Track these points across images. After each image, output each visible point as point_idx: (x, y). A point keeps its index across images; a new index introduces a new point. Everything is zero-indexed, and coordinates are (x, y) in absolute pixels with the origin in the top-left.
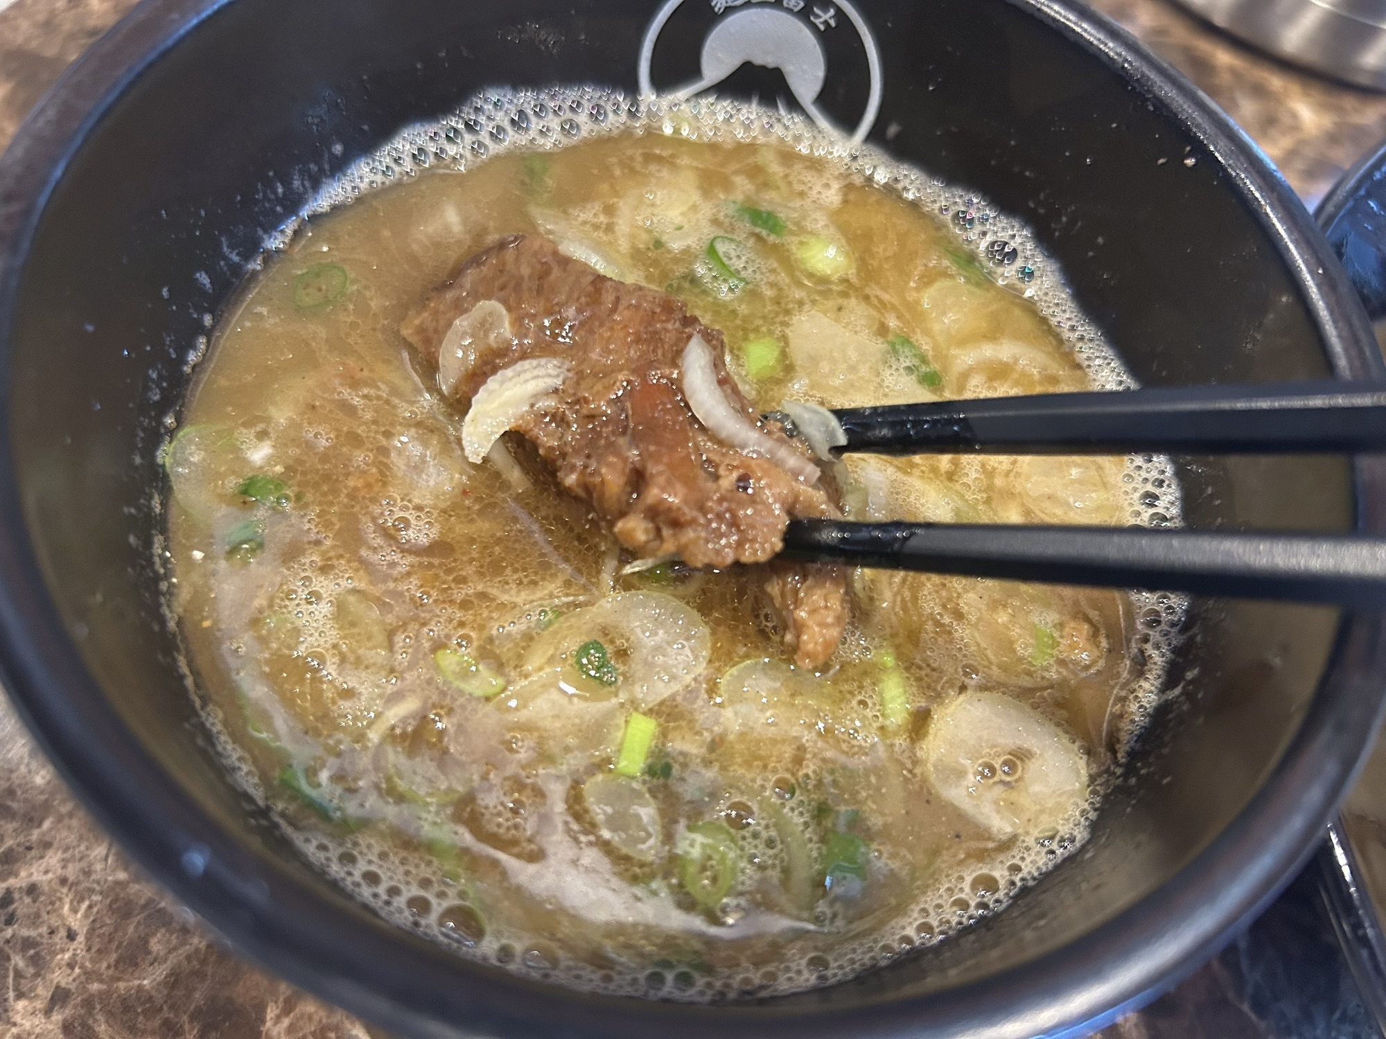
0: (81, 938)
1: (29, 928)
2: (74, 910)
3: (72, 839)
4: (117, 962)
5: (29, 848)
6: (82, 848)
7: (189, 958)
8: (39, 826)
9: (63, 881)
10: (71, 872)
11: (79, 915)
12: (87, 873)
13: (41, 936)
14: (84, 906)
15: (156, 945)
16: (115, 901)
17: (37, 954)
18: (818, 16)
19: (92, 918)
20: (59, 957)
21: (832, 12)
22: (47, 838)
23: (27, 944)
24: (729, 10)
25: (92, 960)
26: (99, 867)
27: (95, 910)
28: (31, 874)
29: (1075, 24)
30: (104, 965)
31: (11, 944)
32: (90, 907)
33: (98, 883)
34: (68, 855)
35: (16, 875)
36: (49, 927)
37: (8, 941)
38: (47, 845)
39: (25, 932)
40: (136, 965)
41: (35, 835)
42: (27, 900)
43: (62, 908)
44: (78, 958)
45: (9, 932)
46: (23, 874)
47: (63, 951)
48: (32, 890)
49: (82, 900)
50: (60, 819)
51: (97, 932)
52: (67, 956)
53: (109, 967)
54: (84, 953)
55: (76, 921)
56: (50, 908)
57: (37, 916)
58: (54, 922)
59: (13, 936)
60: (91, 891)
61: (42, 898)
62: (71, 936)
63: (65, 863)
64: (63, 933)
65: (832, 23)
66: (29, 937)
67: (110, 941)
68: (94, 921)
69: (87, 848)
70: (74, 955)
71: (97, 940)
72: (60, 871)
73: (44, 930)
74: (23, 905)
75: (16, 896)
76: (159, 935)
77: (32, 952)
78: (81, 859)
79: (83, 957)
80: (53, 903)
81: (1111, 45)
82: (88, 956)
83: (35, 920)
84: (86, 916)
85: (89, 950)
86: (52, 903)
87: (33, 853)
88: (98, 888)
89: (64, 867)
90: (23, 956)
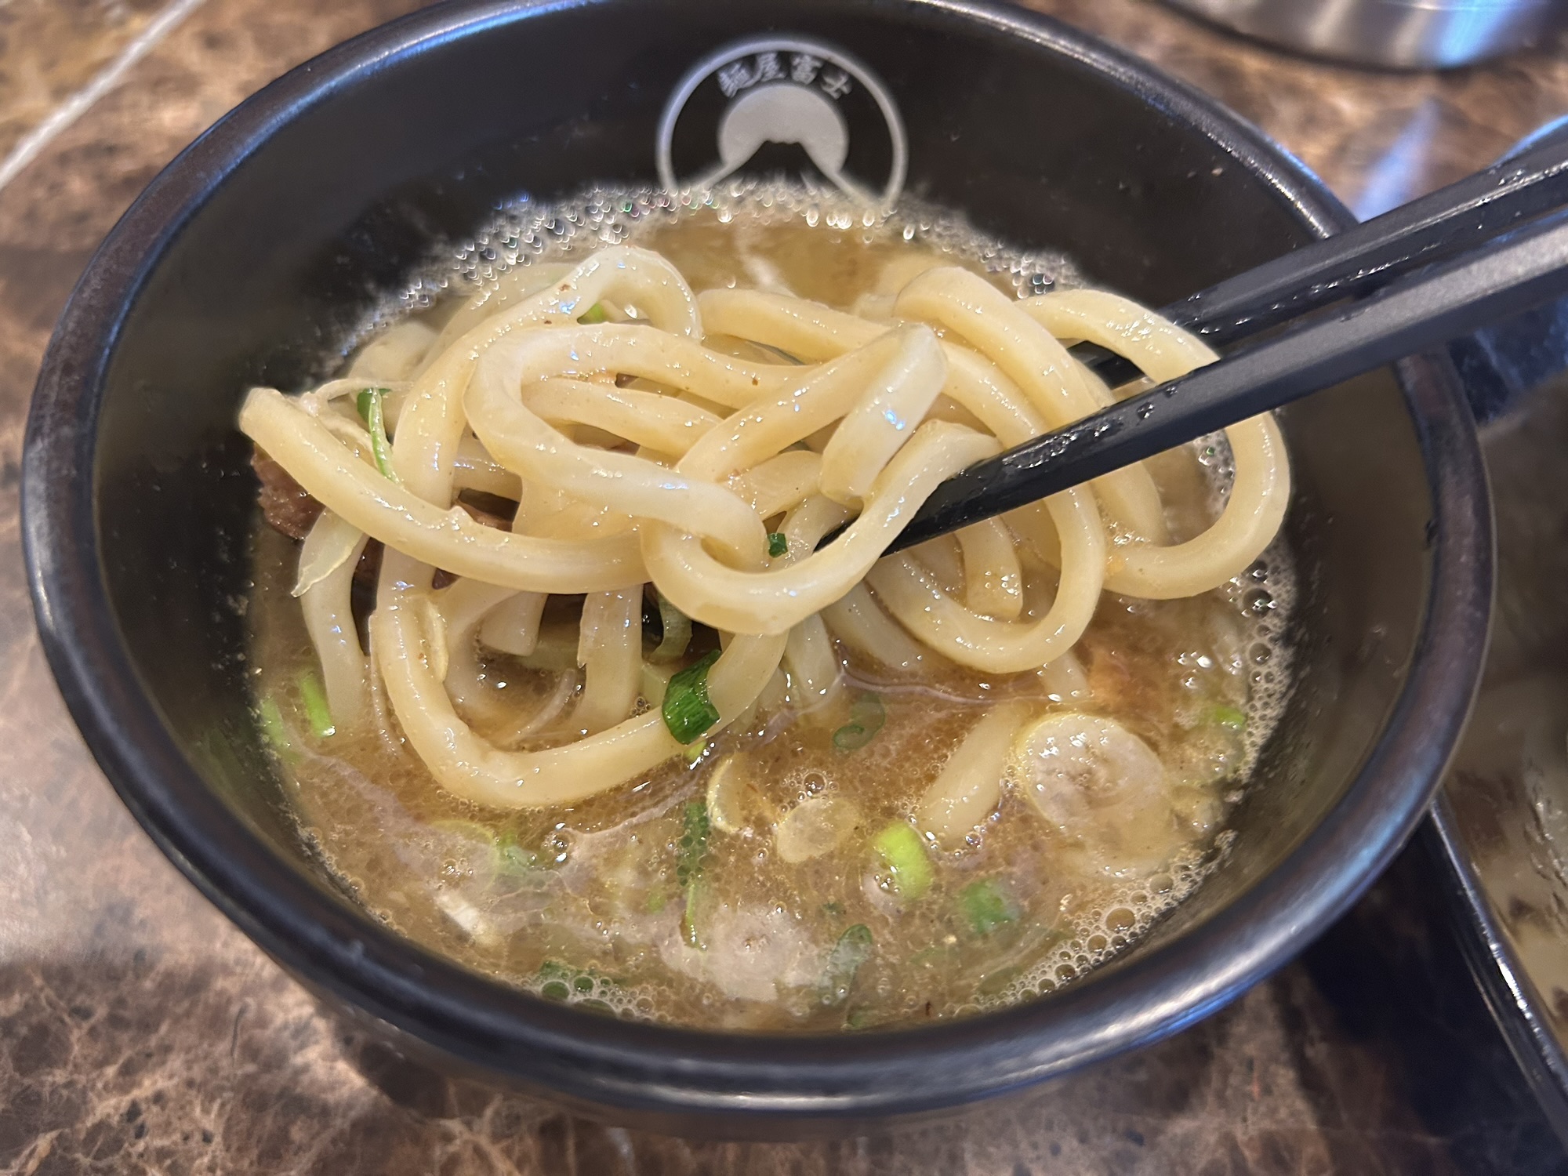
0: (218, 1139)
1: (161, 1137)
2: (206, 1111)
3: (192, 1038)
4: (260, 1157)
5: (149, 1056)
6: (205, 1046)
7: (334, 1141)
8: (156, 1030)
9: (190, 1084)
10: (197, 1073)
11: (213, 1116)
12: (214, 1071)
13: (175, 1143)
14: (216, 1106)
15: (297, 1134)
16: (247, 1094)
17: (174, 1163)
18: (830, 86)
19: (226, 1116)
20: (198, 1162)
21: (844, 79)
22: (167, 1042)
23: (162, 1154)
24: (741, 92)
25: (233, 1160)
26: (225, 1063)
27: (228, 1107)
28: (155, 1083)
29: (1084, 55)
30: (246, 1163)
31: (145, 1158)
32: (223, 1105)
33: (227, 1078)
34: (191, 1056)
35: (139, 1085)
36: (183, 1133)
37: (141, 1155)
38: (166, 1049)
39: (159, 1143)
40: (280, 1157)
41: (153, 1041)
42: (155, 1109)
43: (193, 1109)
44: (219, 1161)
45: (141, 1146)
46: (147, 1083)
47: (201, 1155)
48: (159, 1098)
49: (212, 1099)
50: (177, 1020)
51: (234, 1130)
52: (206, 1160)
53: (251, 1164)
54: (223, 1153)
55: (210, 1122)
56: (180, 1113)
57: (169, 1123)
58: (187, 1127)
59: (146, 1148)
60: (222, 1089)
61: (171, 1105)
62: (207, 1138)
63: (189, 1065)
64: (198, 1137)
65: (846, 90)
66: (163, 1148)
67: (249, 1135)
68: (229, 1119)
69: (211, 1045)
70: (214, 1157)
71: (235, 1138)
72: (185, 1074)
73: (177, 1137)
74: (151, 1116)
75: (143, 1106)
76: (299, 1123)
77: (168, 1162)
78: (205, 1058)
79: (223, 1158)
80: (184, 1107)
81: (1121, 70)
82: (229, 1156)
83: (166, 1128)
84: (220, 1115)
85: (228, 1149)
86: (182, 1108)
87: (155, 1059)
88: (227, 1084)
89: (189, 1068)
90: (160, 1167)
